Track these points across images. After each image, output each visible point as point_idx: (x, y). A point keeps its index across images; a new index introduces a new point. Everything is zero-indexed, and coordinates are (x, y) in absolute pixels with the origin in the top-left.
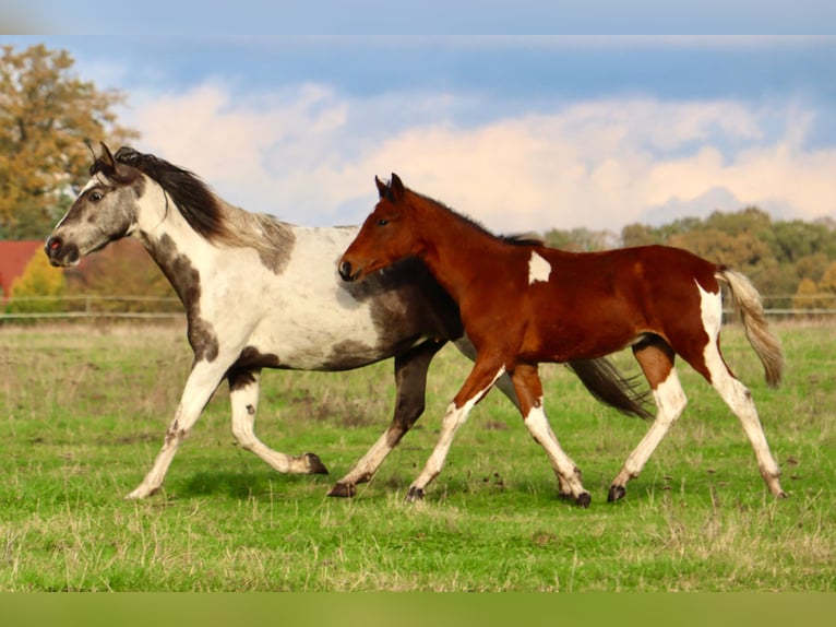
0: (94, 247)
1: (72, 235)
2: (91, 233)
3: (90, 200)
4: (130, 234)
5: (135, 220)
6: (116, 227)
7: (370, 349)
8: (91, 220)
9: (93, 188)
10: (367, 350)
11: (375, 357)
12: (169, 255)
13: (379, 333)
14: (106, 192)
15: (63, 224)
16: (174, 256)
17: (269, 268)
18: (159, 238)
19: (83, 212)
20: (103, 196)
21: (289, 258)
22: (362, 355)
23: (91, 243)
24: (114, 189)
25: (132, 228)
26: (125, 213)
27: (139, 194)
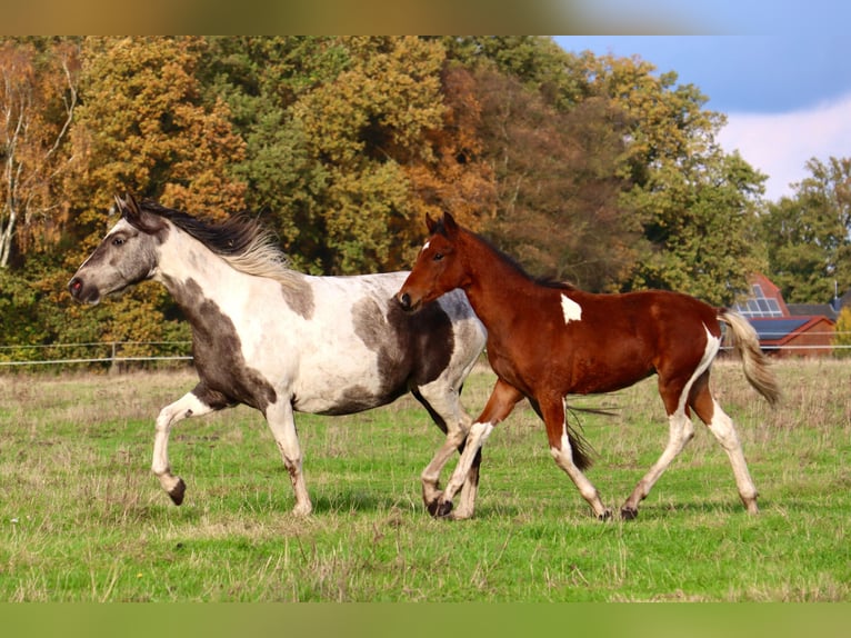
0: (114, 288)
1: (93, 276)
2: (112, 276)
3: (113, 243)
4: (151, 277)
5: (155, 265)
6: (135, 273)
7: (372, 397)
8: (113, 263)
9: (117, 233)
10: (369, 396)
11: (373, 405)
12: (197, 299)
13: (382, 381)
14: (128, 238)
15: (86, 265)
16: (201, 300)
17: (299, 314)
18: (184, 282)
19: (106, 255)
20: (125, 241)
21: (314, 305)
22: (364, 401)
23: (111, 285)
24: (136, 235)
25: (152, 273)
26: (145, 259)
27: (161, 241)
